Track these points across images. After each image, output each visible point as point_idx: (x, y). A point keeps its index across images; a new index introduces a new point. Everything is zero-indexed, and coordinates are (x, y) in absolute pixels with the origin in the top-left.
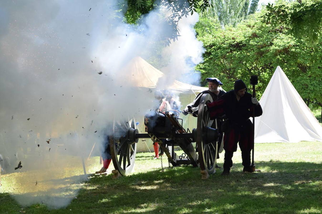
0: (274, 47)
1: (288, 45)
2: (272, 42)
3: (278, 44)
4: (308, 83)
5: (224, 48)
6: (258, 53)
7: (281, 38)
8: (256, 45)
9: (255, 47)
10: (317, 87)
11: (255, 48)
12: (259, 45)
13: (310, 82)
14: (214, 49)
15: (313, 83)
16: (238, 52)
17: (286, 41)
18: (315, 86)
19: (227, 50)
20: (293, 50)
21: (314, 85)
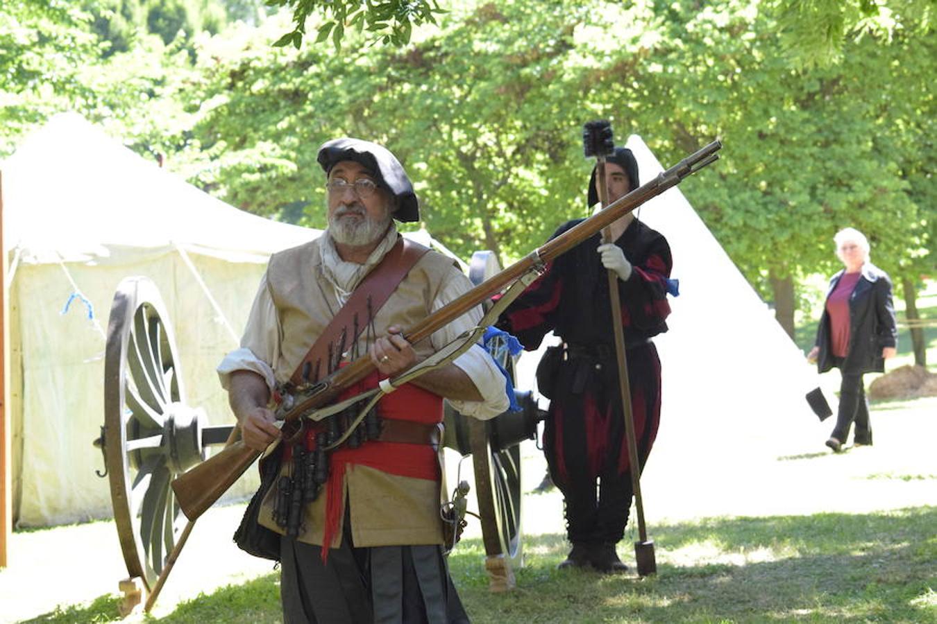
0: (580, 57)
1: (634, 49)
2: (568, 39)
3: (595, 49)
4: (722, 200)
5: (363, 74)
6: (509, 87)
7: (603, 22)
8: (499, 55)
9: (497, 60)
10: (758, 216)
11: (494, 67)
12: (511, 56)
13: (730, 197)
14: (318, 75)
15: (743, 202)
16: (419, 85)
17: (626, 36)
18: (747, 211)
19: (376, 80)
20: (656, 68)
21: (743, 207)
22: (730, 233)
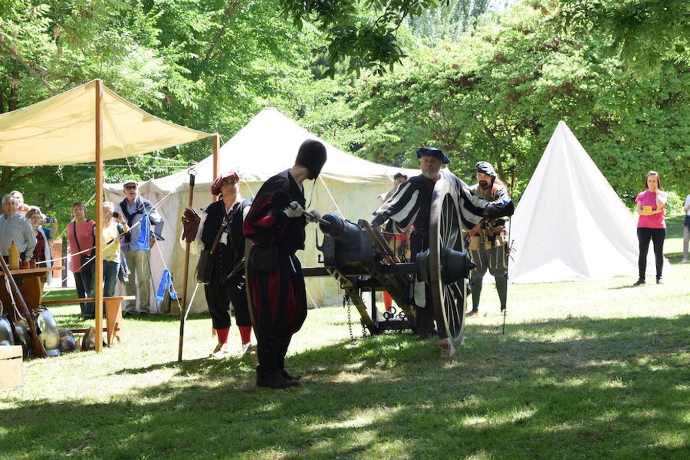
0: (545, 81)
1: (573, 76)
2: (540, 71)
3: (553, 76)
4: (617, 155)
5: (436, 88)
6: (509, 96)
7: (558, 62)
8: (504, 80)
9: (503, 83)
10: (635, 163)
11: (502, 85)
12: (510, 79)
13: (621, 153)
14: (415, 89)
15: (627, 155)
16: (465, 94)
17: (568, 69)
18: (630, 160)
19: (443, 92)
20: (584, 86)
21: (627, 159)
22: (620, 172)
